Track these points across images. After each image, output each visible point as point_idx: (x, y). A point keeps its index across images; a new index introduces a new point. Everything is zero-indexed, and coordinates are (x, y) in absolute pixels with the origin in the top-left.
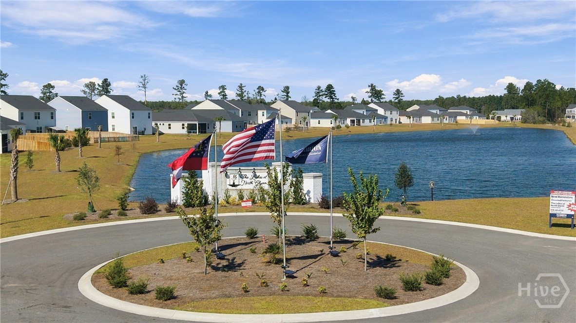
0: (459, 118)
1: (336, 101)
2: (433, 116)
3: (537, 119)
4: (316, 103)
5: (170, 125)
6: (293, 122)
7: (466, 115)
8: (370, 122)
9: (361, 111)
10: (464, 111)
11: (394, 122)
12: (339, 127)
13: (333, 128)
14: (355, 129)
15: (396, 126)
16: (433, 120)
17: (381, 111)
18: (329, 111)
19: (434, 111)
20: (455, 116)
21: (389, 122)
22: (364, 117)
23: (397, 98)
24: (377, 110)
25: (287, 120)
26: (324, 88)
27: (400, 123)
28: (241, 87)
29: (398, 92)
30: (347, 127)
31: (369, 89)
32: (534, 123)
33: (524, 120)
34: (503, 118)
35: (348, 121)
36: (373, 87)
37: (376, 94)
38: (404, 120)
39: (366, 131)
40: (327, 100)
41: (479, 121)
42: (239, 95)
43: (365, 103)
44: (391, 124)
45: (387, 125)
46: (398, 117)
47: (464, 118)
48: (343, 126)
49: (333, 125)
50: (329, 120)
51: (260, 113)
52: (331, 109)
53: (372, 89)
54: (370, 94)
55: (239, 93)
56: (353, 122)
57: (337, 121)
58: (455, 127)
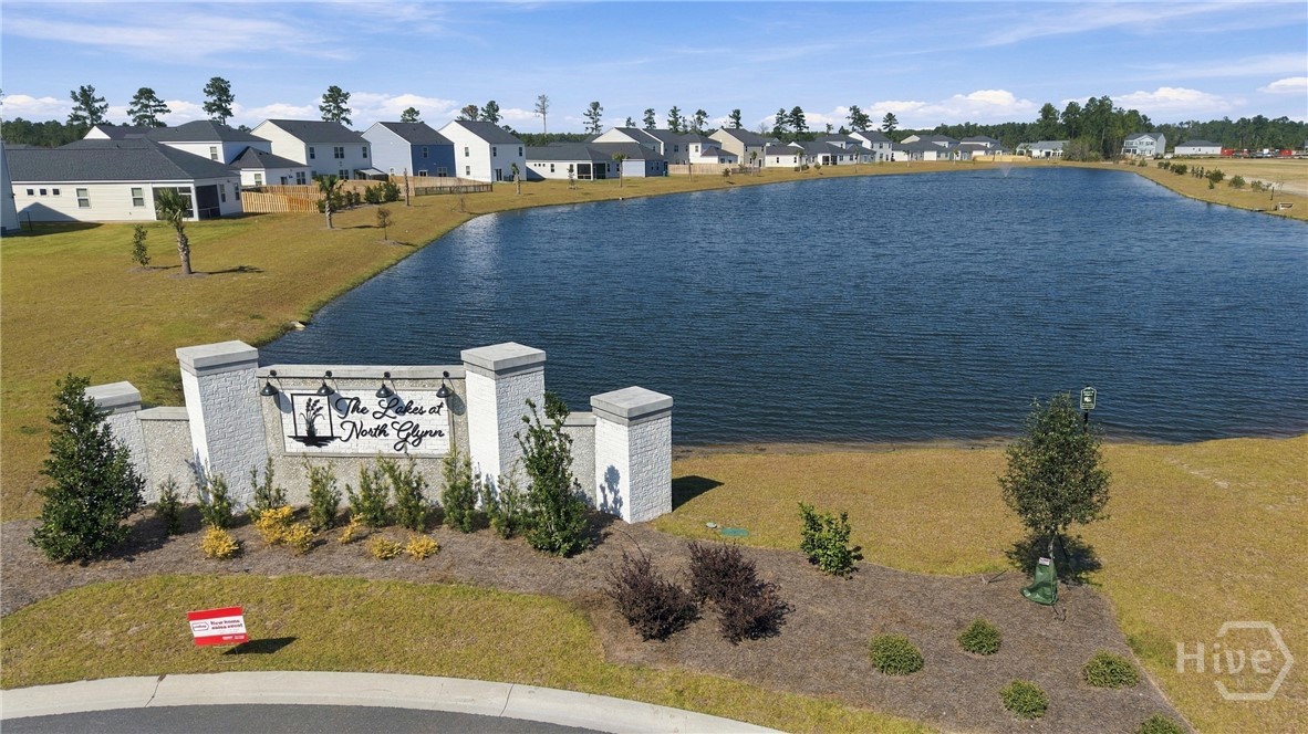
0: (975, 153)
1: (805, 130)
2: (939, 150)
3: (1087, 154)
4: (777, 133)
5: (552, 166)
6: (740, 160)
7: (985, 149)
8: (851, 159)
9: (838, 144)
10: (984, 144)
11: (884, 158)
12: (805, 168)
13: (797, 169)
14: (830, 169)
15: (889, 165)
16: (938, 156)
17: (867, 144)
18: (793, 144)
19: (942, 144)
20: (970, 150)
21: (877, 160)
22: (842, 152)
23: (888, 126)
24: (861, 142)
25: (731, 158)
26: (788, 113)
27: (893, 160)
28: (674, 112)
29: (890, 117)
30: (818, 167)
31: (850, 114)
32: (1083, 160)
33: (1068, 157)
34: (1036, 153)
35: (820, 159)
36: (855, 110)
37: (860, 119)
38: (901, 157)
39: (845, 173)
40: (792, 129)
41: (1004, 158)
42: (671, 123)
43: (843, 132)
44: (881, 163)
45: (874, 164)
46: (889, 152)
47: (982, 153)
48: (811, 165)
49: (797, 165)
50: (792, 157)
51: (692, 147)
52: (797, 142)
53: (855, 113)
54: (852, 121)
55: (671, 119)
56: (826, 159)
57: (804, 159)
58: (970, 166)
